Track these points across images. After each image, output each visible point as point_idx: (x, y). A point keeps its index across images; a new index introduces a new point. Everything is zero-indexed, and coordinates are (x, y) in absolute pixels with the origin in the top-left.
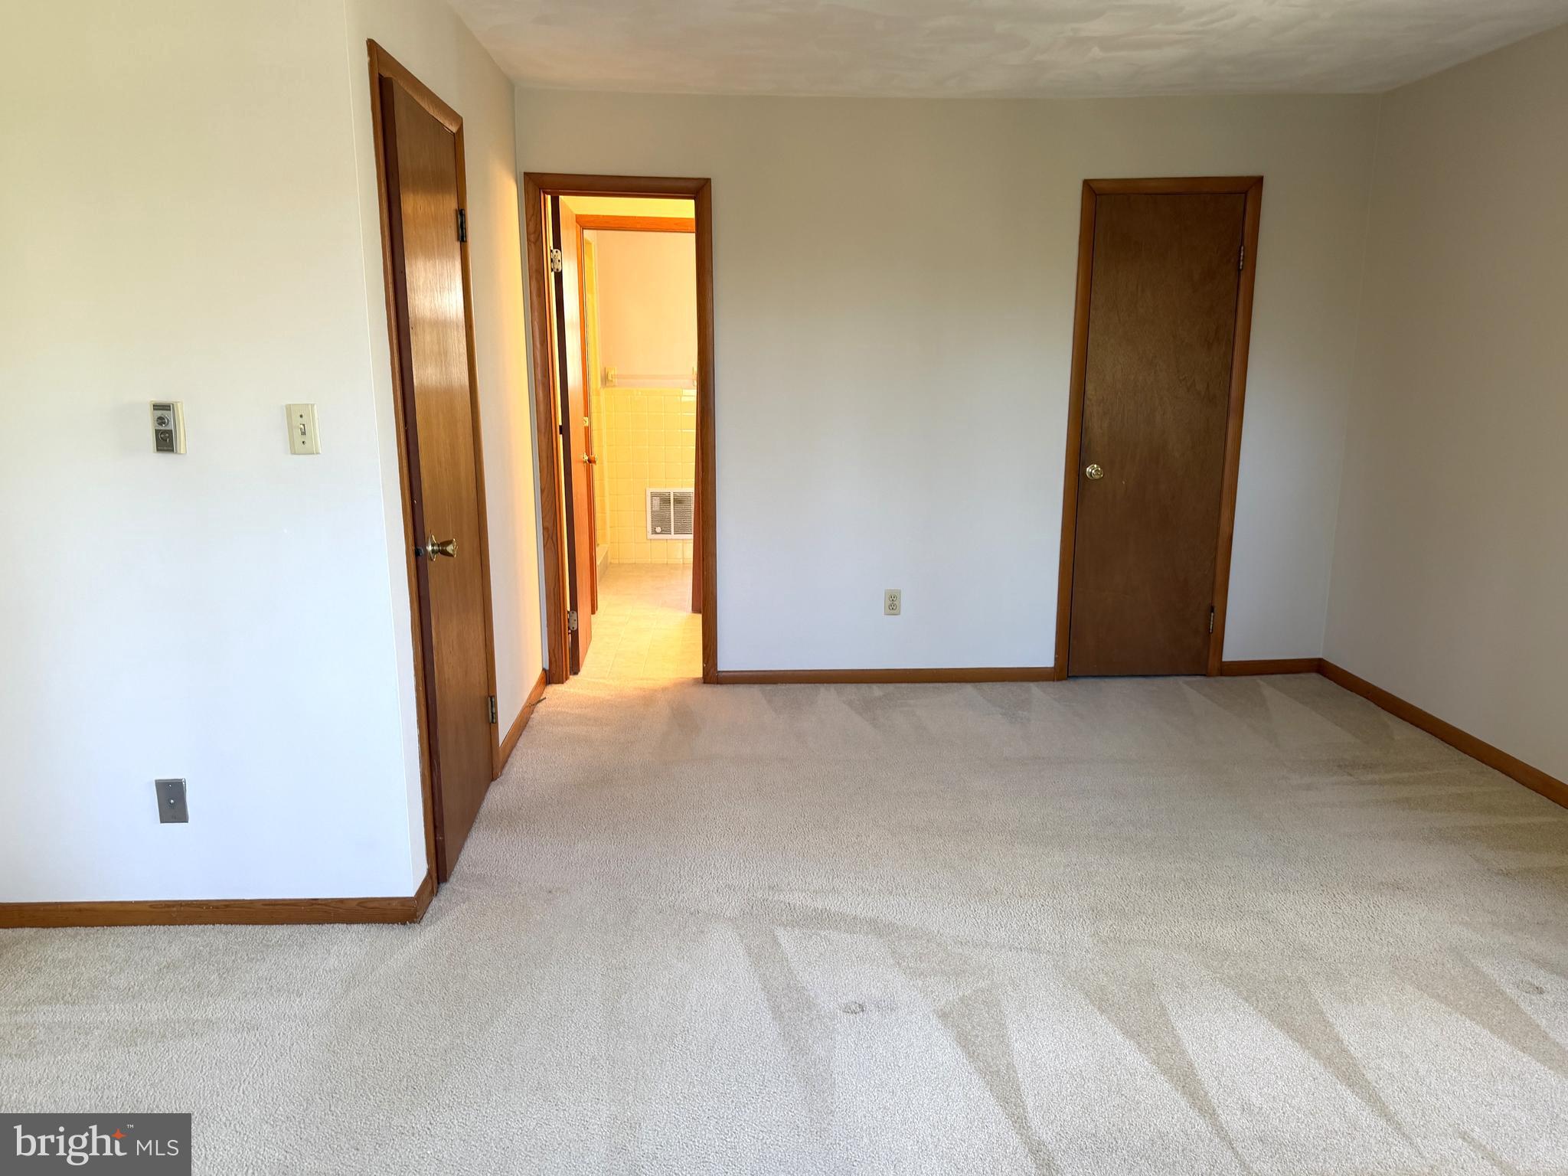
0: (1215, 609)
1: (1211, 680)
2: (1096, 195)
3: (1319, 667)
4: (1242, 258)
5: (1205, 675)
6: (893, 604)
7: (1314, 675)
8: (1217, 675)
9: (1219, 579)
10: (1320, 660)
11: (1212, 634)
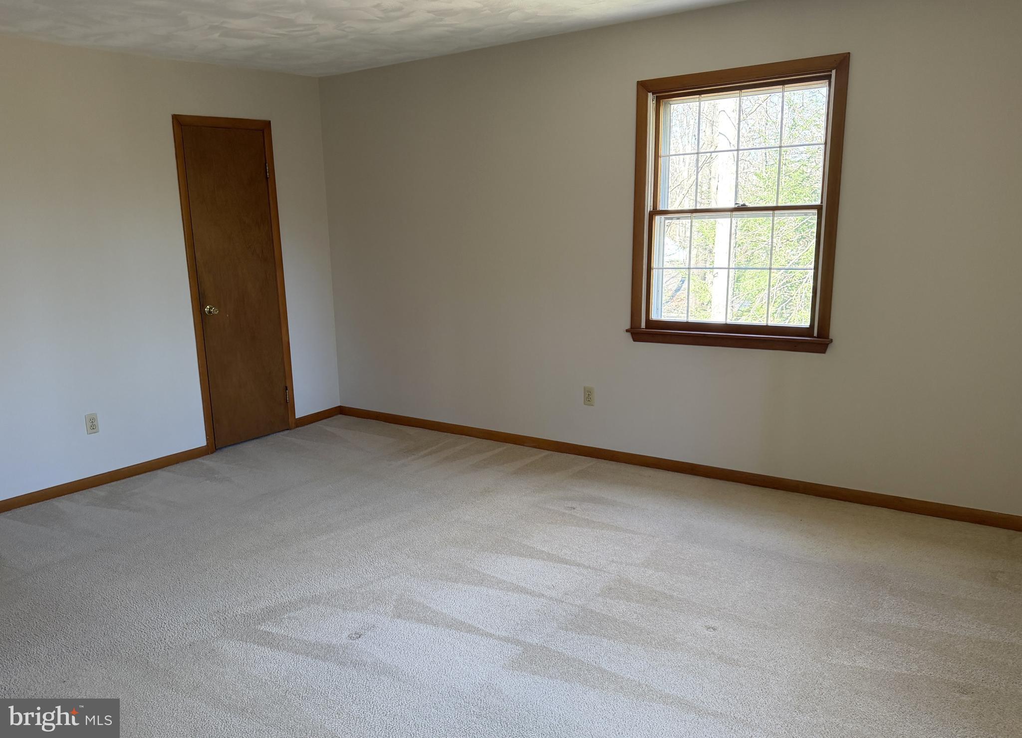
0: (288, 389)
1: (292, 431)
2: (181, 125)
3: (341, 411)
4: (268, 171)
5: (288, 429)
6: (93, 425)
7: (340, 416)
8: (295, 428)
9: (287, 368)
10: (340, 407)
11: (288, 403)
